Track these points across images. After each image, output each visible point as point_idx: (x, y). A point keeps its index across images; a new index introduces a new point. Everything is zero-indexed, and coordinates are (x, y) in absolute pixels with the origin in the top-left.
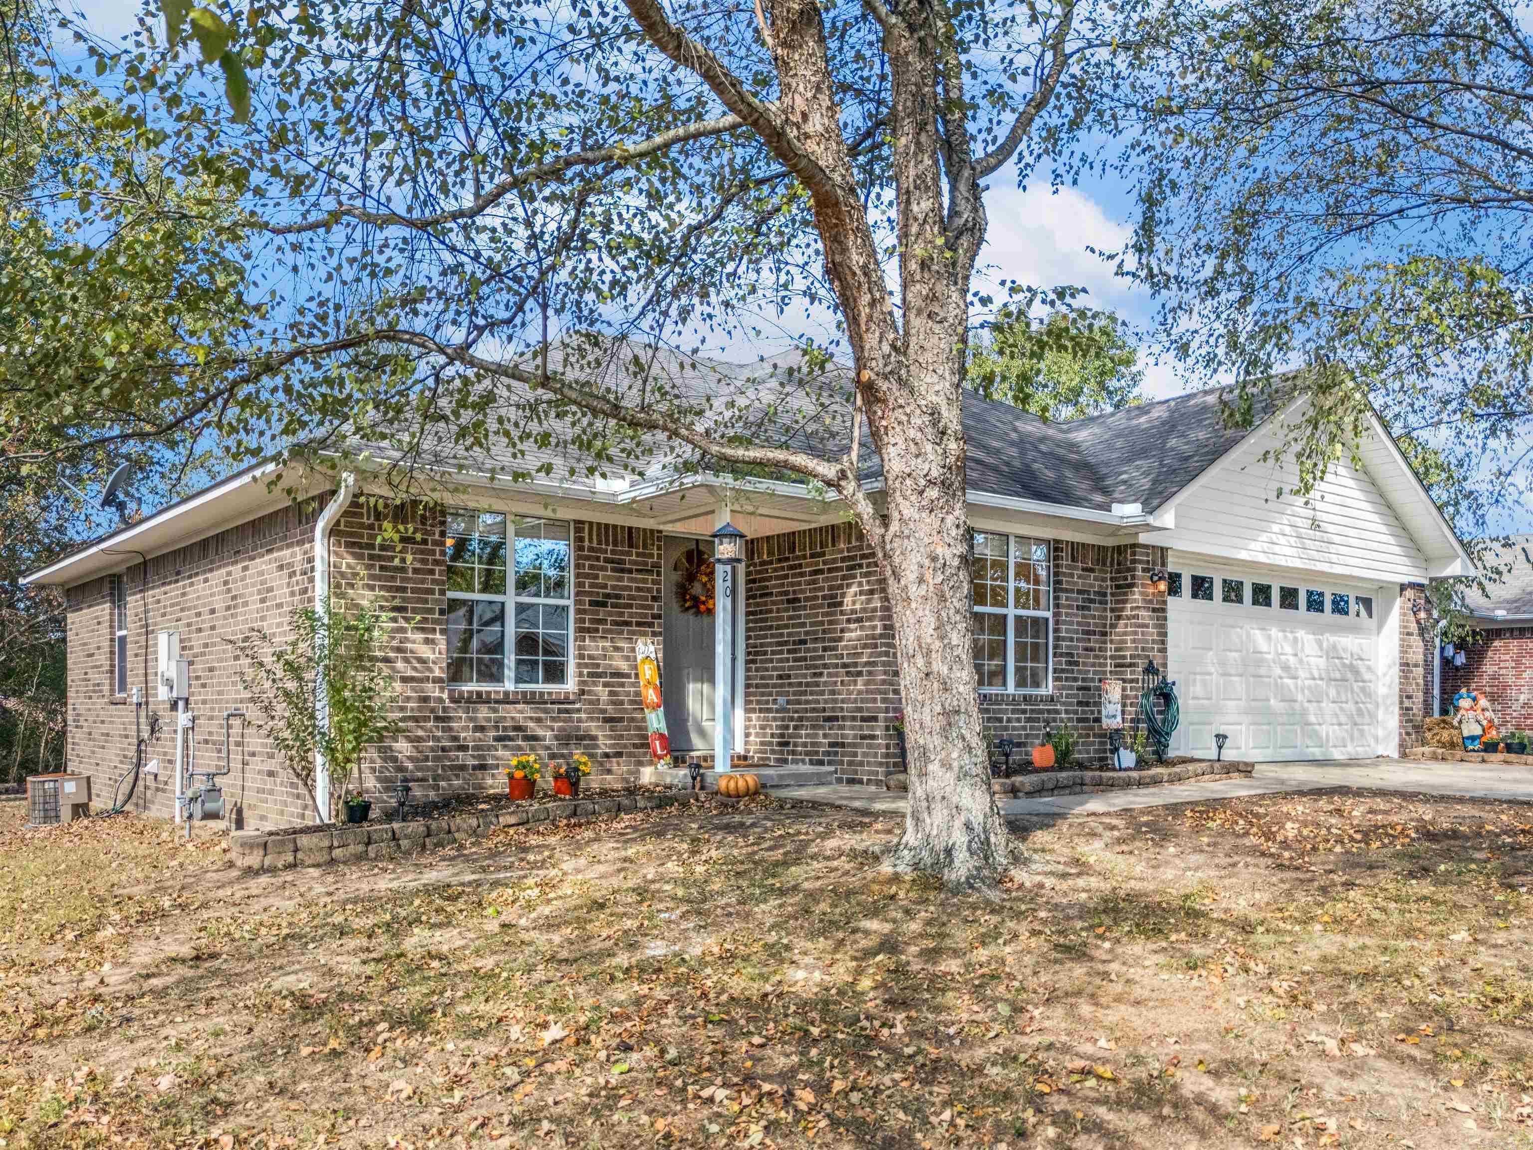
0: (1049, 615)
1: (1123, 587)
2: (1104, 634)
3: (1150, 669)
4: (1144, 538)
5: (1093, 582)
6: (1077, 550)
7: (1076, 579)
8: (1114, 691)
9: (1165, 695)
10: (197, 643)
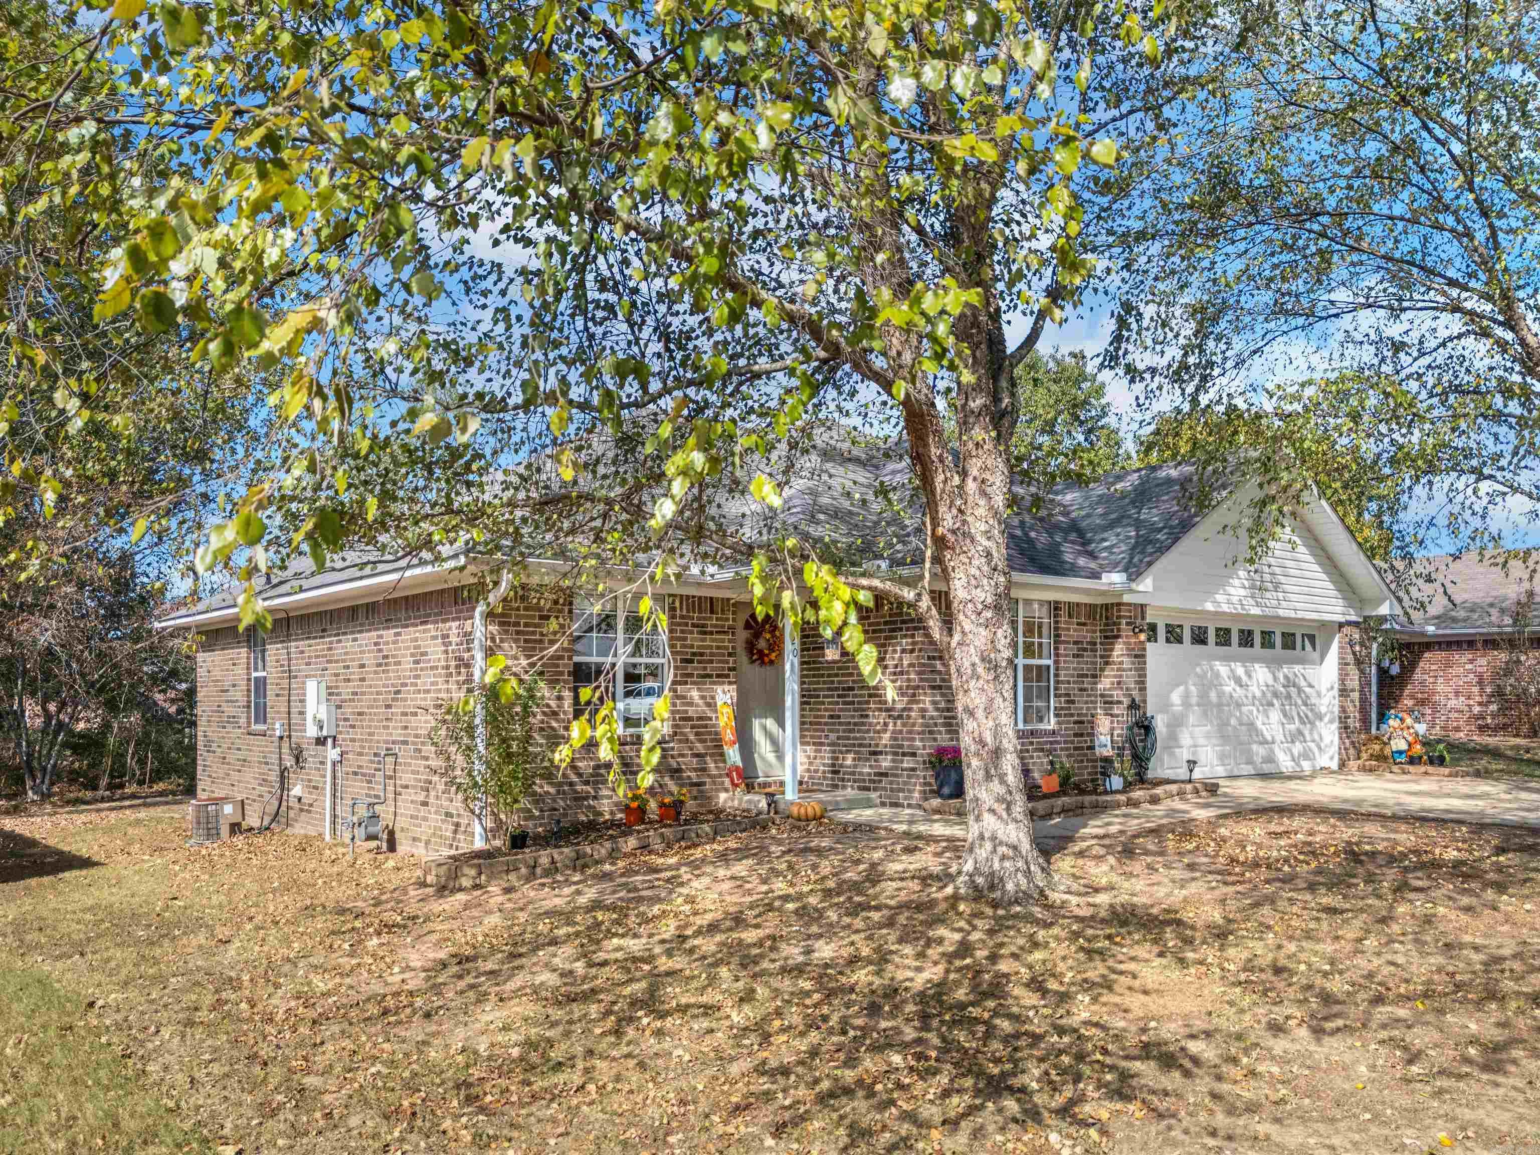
0: (1050, 662)
1: (1110, 638)
2: (1094, 676)
3: (1133, 706)
4: (1127, 598)
5: (1086, 635)
6: (1073, 609)
7: (1072, 632)
8: (1103, 724)
9: (1145, 727)
10: (346, 691)
